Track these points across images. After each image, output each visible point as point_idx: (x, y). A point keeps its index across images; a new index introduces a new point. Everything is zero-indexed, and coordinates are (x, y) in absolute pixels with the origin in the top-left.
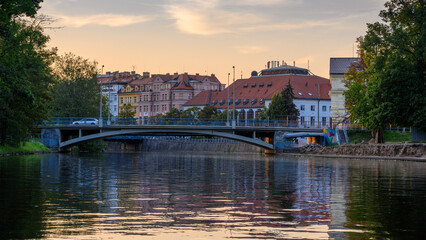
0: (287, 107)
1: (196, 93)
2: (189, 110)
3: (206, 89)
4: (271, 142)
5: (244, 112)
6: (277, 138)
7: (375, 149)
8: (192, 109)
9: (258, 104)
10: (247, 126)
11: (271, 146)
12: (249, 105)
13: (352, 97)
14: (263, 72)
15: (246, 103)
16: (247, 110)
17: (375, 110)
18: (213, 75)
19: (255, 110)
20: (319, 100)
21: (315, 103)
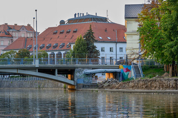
0: (88, 49)
1: (14, 39)
2: (6, 53)
3: (23, 36)
4: (72, 79)
5: (54, 54)
6: (77, 74)
7: (172, 83)
8: (10, 53)
9: (65, 48)
10: (49, 65)
11: (72, 82)
12: (58, 48)
13: (146, 33)
14: (70, 21)
15: (55, 47)
16: (56, 53)
17: (170, 43)
18: (29, 25)
19: (63, 52)
20: (117, 43)
21: (113, 45)
